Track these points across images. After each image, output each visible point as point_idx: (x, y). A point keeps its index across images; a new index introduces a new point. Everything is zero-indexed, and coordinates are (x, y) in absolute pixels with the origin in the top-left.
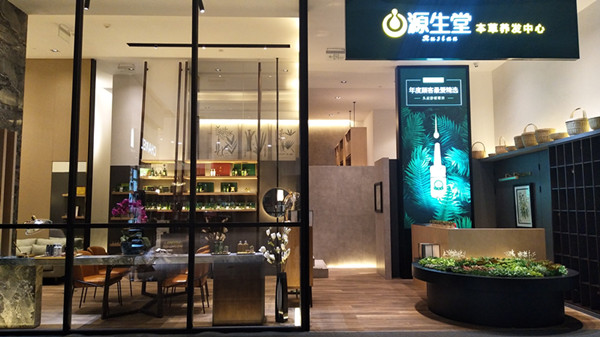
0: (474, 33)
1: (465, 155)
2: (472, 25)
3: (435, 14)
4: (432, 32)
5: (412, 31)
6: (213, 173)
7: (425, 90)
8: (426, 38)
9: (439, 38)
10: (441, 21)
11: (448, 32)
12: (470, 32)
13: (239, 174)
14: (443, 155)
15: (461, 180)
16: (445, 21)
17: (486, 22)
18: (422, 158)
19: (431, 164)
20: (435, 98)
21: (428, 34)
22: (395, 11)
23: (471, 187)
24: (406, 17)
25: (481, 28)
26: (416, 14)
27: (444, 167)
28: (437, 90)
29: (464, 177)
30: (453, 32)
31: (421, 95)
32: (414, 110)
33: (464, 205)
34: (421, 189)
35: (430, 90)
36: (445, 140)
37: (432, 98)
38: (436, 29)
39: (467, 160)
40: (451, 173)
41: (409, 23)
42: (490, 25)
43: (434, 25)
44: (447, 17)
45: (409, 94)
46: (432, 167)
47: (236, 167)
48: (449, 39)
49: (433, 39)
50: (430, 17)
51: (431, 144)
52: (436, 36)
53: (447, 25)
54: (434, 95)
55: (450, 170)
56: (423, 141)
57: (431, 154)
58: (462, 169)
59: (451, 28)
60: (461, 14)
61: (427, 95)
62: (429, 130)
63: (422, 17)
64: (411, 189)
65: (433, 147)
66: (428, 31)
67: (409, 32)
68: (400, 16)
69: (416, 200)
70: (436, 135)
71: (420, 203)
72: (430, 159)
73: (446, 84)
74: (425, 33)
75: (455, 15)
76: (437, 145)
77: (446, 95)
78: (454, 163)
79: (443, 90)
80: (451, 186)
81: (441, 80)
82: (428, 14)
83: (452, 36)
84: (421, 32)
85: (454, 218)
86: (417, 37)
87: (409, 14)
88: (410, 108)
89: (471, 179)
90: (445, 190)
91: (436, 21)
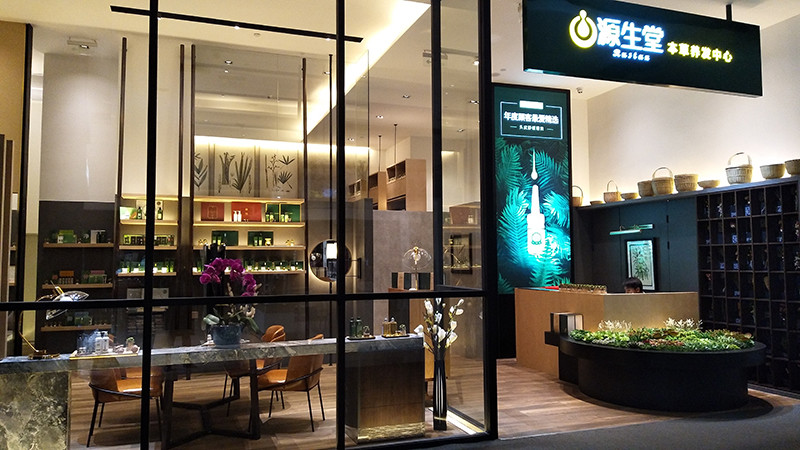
0: (666, 54)
1: (566, 202)
2: (664, 43)
3: (626, 23)
4: (624, 46)
5: (601, 42)
6: (238, 217)
7: (522, 117)
8: (616, 53)
9: (630, 54)
10: (632, 34)
11: (640, 48)
12: (662, 51)
13: (277, 220)
14: (542, 201)
15: (560, 233)
16: (638, 34)
17: (678, 41)
18: (518, 204)
19: (528, 211)
20: (534, 128)
21: (618, 48)
22: (583, 13)
23: (572, 241)
24: (596, 22)
25: (672, 48)
26: (607, 20)
27: (543, 216)
28: (535, 118)
29: (564, 228)
30: (645, 49)
31: (518, 123)
32: (510, 142)
33: (564, 264)
34: (518, 244)
35: (527, 117)
36: (545, 181)
37: (530, 128)
38: (627, 42)
39: (568, 208)
40: (550, 223)
41: (599, 32)
42: (682, 45)
43: (626, 38)
44: (639, 30)
45: (504, 120)
46: (529, 215)
47: (271, 209)
48: (641, 57)
49: (624, 55)
50: (621, 25)
51: (528, 186)
52: (628, 51)
53: (639, 39)
54: (532, 124)
55: (549, 220)
56: (520, 181)
57: (529, 199)
58: (562, 218)
59: (642, 43)
60: (653, 27)
61: (525, 123)
62: (526, 168)
63: (613, 26)
64: (505, 243)
65: (531, 190)
66: (619, 44)
67: (599, 43)
68: (589, 20)
69: (512, 258)
70: (534, 176)
71: (515, 261)
72: (527, 205)
73: (544, 112)
74: (616, 47)
75: (646, 27)
76: (535, 188)
77: (545, 125)
78: (553, 210)
79: (543, 119)
80: (551, 240)
81: (539, 106)
82: (619, 22)
83: (645, 53)
84: (612, 45)
85: (553, 280)
86: (607, 51)
87: (599, 19)
88: (505, 138)
89: (571, 231)
90: (543, 245)
91: (628, 33)
